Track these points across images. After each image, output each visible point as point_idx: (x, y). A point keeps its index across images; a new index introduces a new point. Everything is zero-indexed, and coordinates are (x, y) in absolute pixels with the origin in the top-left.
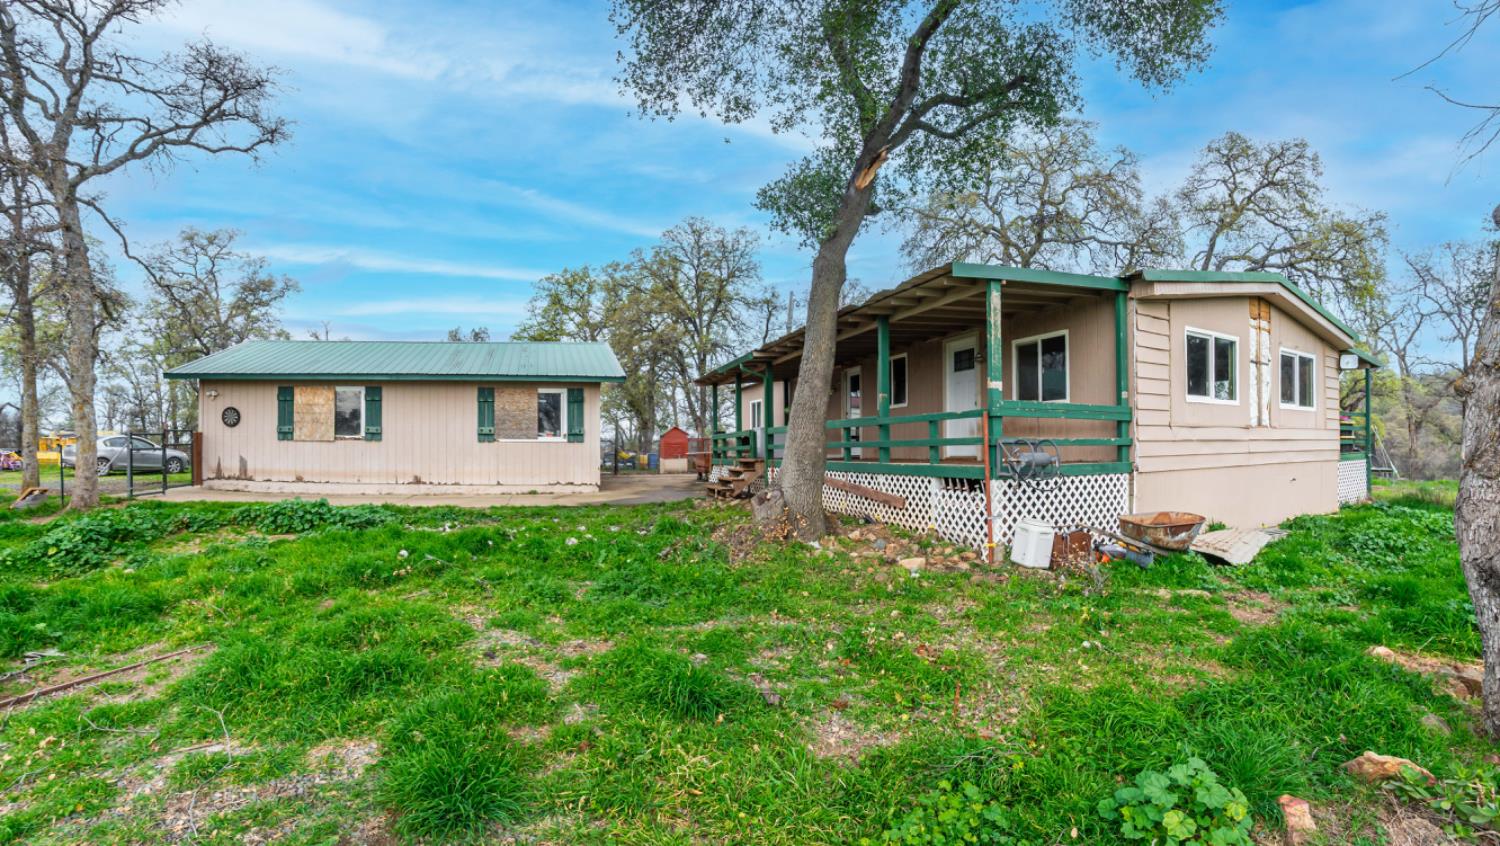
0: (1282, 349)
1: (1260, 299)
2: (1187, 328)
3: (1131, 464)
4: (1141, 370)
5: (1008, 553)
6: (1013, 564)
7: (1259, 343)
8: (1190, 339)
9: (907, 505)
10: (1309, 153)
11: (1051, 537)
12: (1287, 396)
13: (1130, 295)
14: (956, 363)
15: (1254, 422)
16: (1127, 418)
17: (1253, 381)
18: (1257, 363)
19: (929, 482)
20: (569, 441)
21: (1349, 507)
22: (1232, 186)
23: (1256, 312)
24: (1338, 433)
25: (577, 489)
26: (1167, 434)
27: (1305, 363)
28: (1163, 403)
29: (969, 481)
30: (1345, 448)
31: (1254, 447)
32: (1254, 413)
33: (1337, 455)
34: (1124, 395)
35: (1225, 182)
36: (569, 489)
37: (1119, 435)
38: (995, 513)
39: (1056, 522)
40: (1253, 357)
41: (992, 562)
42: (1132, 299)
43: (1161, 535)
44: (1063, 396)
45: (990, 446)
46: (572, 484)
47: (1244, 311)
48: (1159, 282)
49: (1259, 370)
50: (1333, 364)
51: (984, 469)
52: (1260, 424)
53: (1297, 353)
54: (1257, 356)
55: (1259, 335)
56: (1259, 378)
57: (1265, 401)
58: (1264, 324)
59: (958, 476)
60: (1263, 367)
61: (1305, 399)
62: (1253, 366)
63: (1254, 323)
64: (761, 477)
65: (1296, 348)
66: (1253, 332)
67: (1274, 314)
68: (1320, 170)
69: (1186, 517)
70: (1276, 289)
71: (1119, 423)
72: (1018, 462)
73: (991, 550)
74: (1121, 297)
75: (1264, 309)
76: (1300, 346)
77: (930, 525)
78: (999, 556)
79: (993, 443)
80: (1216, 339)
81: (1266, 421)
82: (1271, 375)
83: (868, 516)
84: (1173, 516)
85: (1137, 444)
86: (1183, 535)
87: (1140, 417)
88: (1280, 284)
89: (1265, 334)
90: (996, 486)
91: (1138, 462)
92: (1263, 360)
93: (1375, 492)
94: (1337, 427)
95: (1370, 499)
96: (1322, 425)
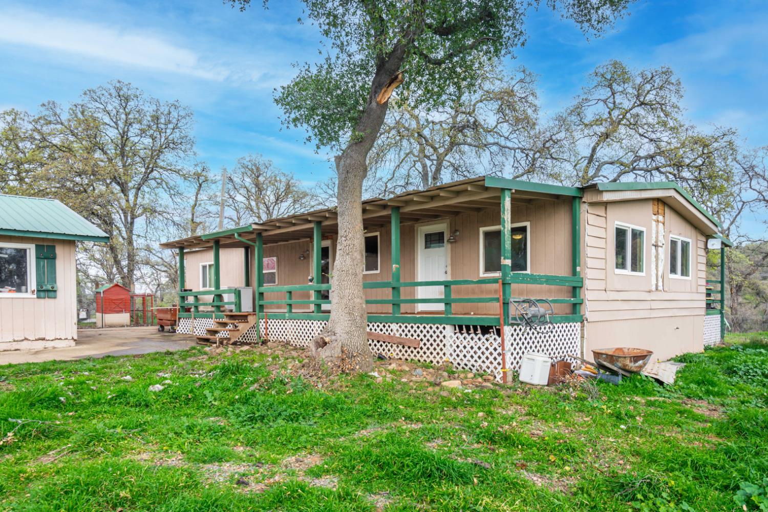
0: (671, 235)
1: (659, 200)
2: (617, 222)
3: (582, 316)
4: (590, 252)
5: (516, 376)
6: (522, 383)
7: (657, 232)
8: (617, 229)
9: (422, 344)
10: (673, 79)
11: (549, 364)
12: (673, 270)
13: (584, 200)
14: (426, 242)
15: (654, 288)
16: (580, 285)
17: (653, 259)
18: (656, 246)
19: (444, 328)
20: (38, 297)
21: (711, 349)
22: (611, 105)
23: (656, 210)
24: (705, 295)
25: (49, 344)
26: (603, 296)
27: (685, 246)
28: (601, 275)
29: (482, 327)
30: (709, 306)
31: (655, 305)
32: (654, 282)
33: (703, 312)
34: (578, 269)
35: (605, 101)
36: (40, 345)
37: (574, 296)
38: (507, 348)
39: (550, 354)
40: (653, 242)
41: (505, 382)
42: (584, 202)
43: (627, 362)
44: (526, 269)
45: (504, 303)
46: (43, 339)
47: (649, 208)
48: (606, 191)
49: (657, 251)
50: (701, 245)
51: (499, 319)
52: (657, 289)
53: (680, 239)
54: (656, 242)
55: (657, 226)
56: (657, 257)
57: (660, 274)
58: (661, 218)
59: (471, 324)
60: (660, 248)
61: (685, 272)
62: (654, 248)
63: (654, 217)
64: (253, 327)
65: (680, 234)
66: (654, 224)
67: (667, 211)
68: (682, 93)
69: (635, 351)
70: (672, 193)
71: (574, 288)
72: (526, 314)
73: (505, 373)
74: (577, 200)
75: (661, 207)
76: (682, 233)
77: (445, 359)
78: (510, 378)
79: (506, 302)
80: (633, 230)
81: (660, 288)
82: (664, 254)
83: (380, 354)
84: (626, 351)
85: (587, 302)
86: (641, 362)
87: (588, 284)
88: (675, 189)
89: (661, 225)
90: (507, 330)
91: (588, 315)
92: (660, 244)
93: (727, 339)
94: (705, 291)
95: (723, 344)
96: (694, 290)
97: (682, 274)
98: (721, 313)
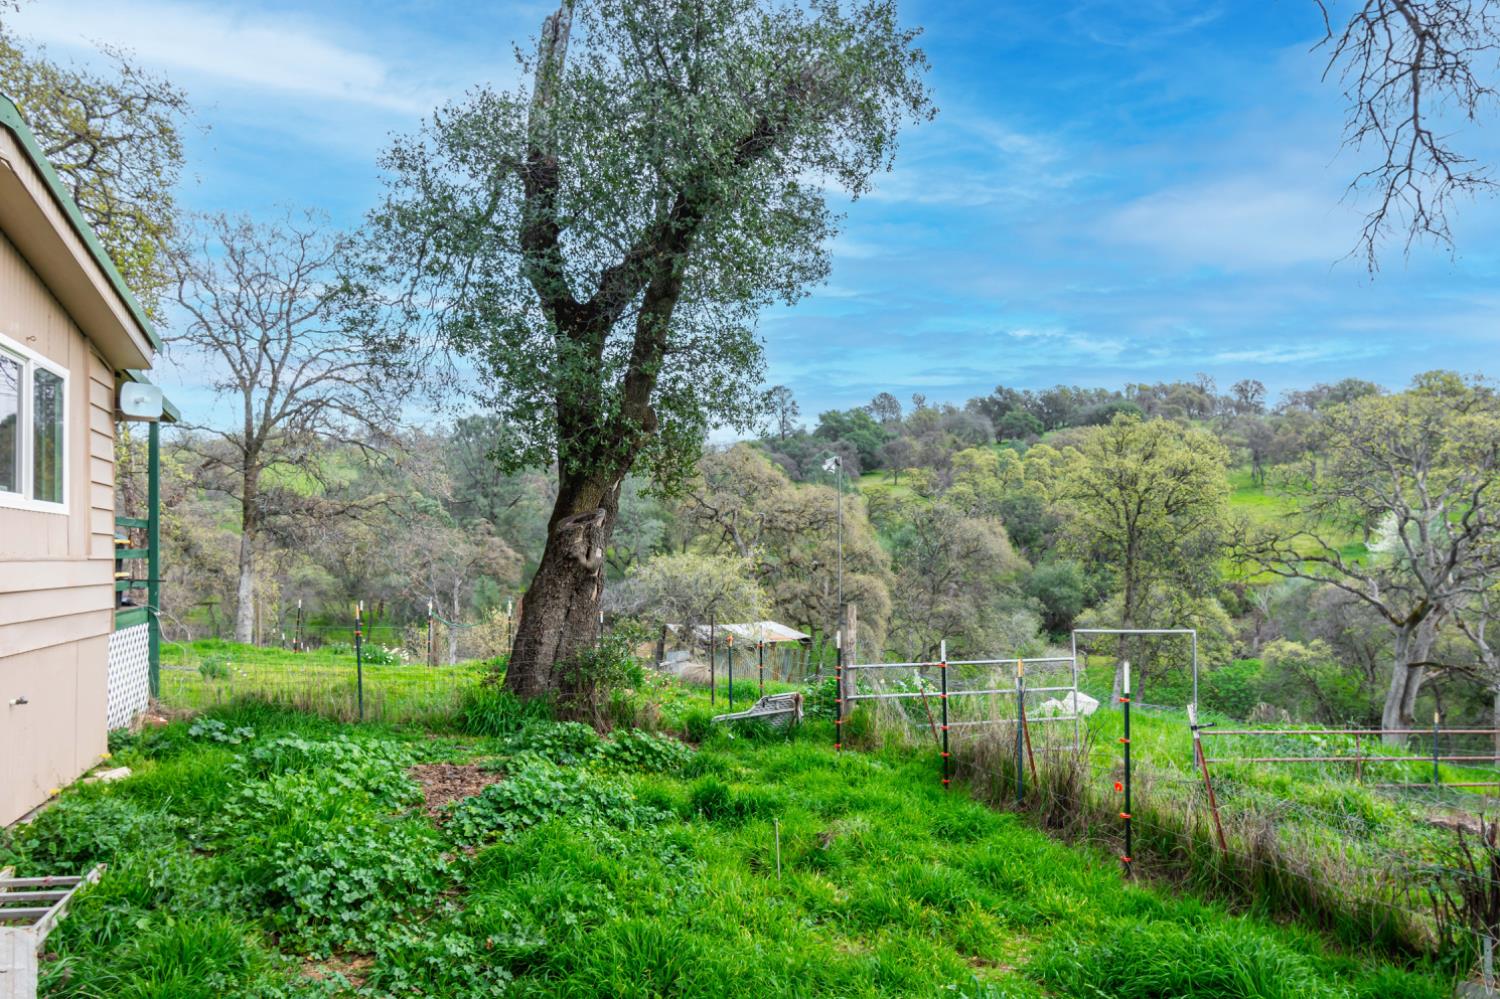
21: (128, 742)
24: (111, 566)
27: (49, 386)
30: (121, 602)
33: (104, 624)
50: (101, 398)
53: (30, 357)
61: (47, 486)
65: (30, 339)
76: (36, 339)
94: (111, 554)
95: (159, 713)
96: (79, 550)
97: (38, 494)
98: (151, 618)
